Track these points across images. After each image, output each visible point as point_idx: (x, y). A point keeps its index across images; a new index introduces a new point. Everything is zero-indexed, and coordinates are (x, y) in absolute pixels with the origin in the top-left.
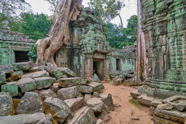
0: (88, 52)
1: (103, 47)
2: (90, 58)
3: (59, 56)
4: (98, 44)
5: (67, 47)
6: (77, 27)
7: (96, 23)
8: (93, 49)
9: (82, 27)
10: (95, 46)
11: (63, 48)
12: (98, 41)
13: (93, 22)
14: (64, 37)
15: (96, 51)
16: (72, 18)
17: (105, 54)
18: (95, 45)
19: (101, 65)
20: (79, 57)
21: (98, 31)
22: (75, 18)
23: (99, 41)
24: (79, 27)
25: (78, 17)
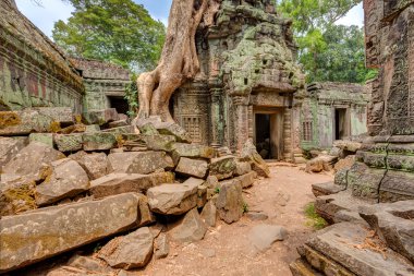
0: (237, 89)
1: (281, 75)
2: (243, 105)
3: (180, 103)
4: (265, 71)
5: (195, 85)
6: (215, 39)
7: (262, 21)
8: (250, 81)
9: (226, 37)
10: (255, 75)
11: (186, 86)
12: (265, 62)
13: (253, 21)
14: (184, 63)
15: (260, 86)
16: (202, 21)
17: (288, 94)
18: (257, 72)
19: (279, 122)
20: (221, 104)
21: (267, 40)
22: (209, 21)
23: (268, 63)
24: (220, 38)
25: (215, 17)
